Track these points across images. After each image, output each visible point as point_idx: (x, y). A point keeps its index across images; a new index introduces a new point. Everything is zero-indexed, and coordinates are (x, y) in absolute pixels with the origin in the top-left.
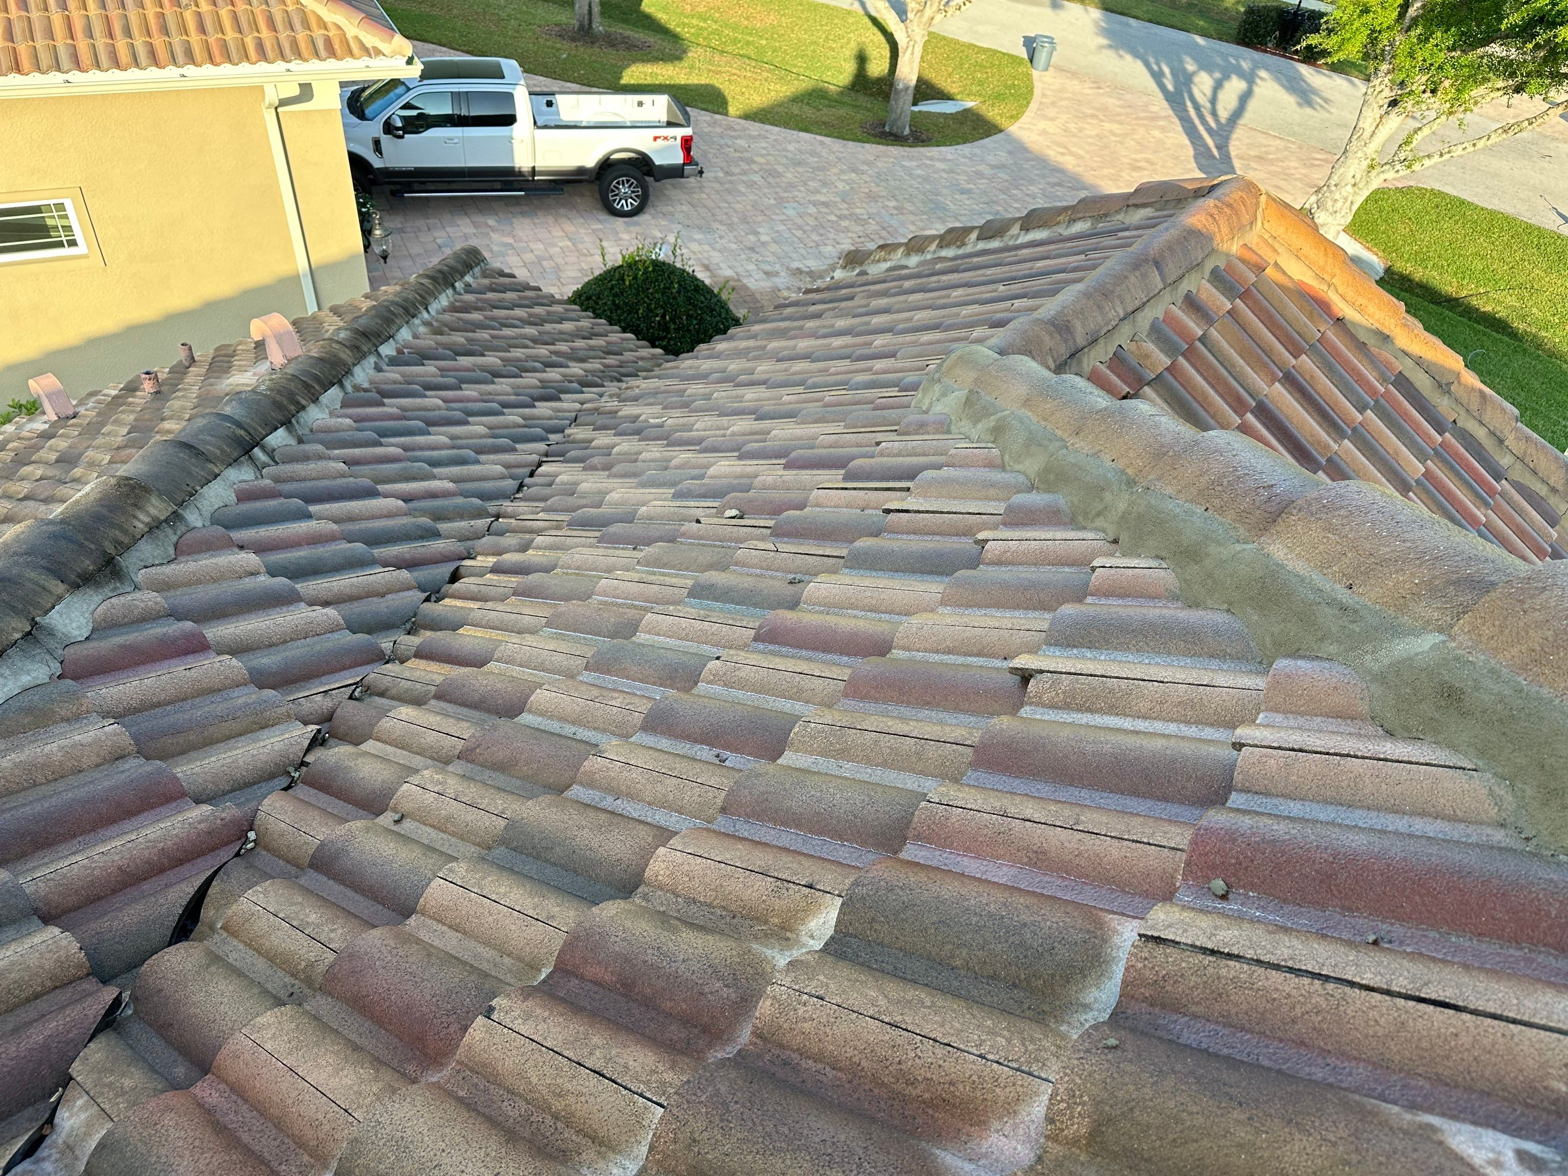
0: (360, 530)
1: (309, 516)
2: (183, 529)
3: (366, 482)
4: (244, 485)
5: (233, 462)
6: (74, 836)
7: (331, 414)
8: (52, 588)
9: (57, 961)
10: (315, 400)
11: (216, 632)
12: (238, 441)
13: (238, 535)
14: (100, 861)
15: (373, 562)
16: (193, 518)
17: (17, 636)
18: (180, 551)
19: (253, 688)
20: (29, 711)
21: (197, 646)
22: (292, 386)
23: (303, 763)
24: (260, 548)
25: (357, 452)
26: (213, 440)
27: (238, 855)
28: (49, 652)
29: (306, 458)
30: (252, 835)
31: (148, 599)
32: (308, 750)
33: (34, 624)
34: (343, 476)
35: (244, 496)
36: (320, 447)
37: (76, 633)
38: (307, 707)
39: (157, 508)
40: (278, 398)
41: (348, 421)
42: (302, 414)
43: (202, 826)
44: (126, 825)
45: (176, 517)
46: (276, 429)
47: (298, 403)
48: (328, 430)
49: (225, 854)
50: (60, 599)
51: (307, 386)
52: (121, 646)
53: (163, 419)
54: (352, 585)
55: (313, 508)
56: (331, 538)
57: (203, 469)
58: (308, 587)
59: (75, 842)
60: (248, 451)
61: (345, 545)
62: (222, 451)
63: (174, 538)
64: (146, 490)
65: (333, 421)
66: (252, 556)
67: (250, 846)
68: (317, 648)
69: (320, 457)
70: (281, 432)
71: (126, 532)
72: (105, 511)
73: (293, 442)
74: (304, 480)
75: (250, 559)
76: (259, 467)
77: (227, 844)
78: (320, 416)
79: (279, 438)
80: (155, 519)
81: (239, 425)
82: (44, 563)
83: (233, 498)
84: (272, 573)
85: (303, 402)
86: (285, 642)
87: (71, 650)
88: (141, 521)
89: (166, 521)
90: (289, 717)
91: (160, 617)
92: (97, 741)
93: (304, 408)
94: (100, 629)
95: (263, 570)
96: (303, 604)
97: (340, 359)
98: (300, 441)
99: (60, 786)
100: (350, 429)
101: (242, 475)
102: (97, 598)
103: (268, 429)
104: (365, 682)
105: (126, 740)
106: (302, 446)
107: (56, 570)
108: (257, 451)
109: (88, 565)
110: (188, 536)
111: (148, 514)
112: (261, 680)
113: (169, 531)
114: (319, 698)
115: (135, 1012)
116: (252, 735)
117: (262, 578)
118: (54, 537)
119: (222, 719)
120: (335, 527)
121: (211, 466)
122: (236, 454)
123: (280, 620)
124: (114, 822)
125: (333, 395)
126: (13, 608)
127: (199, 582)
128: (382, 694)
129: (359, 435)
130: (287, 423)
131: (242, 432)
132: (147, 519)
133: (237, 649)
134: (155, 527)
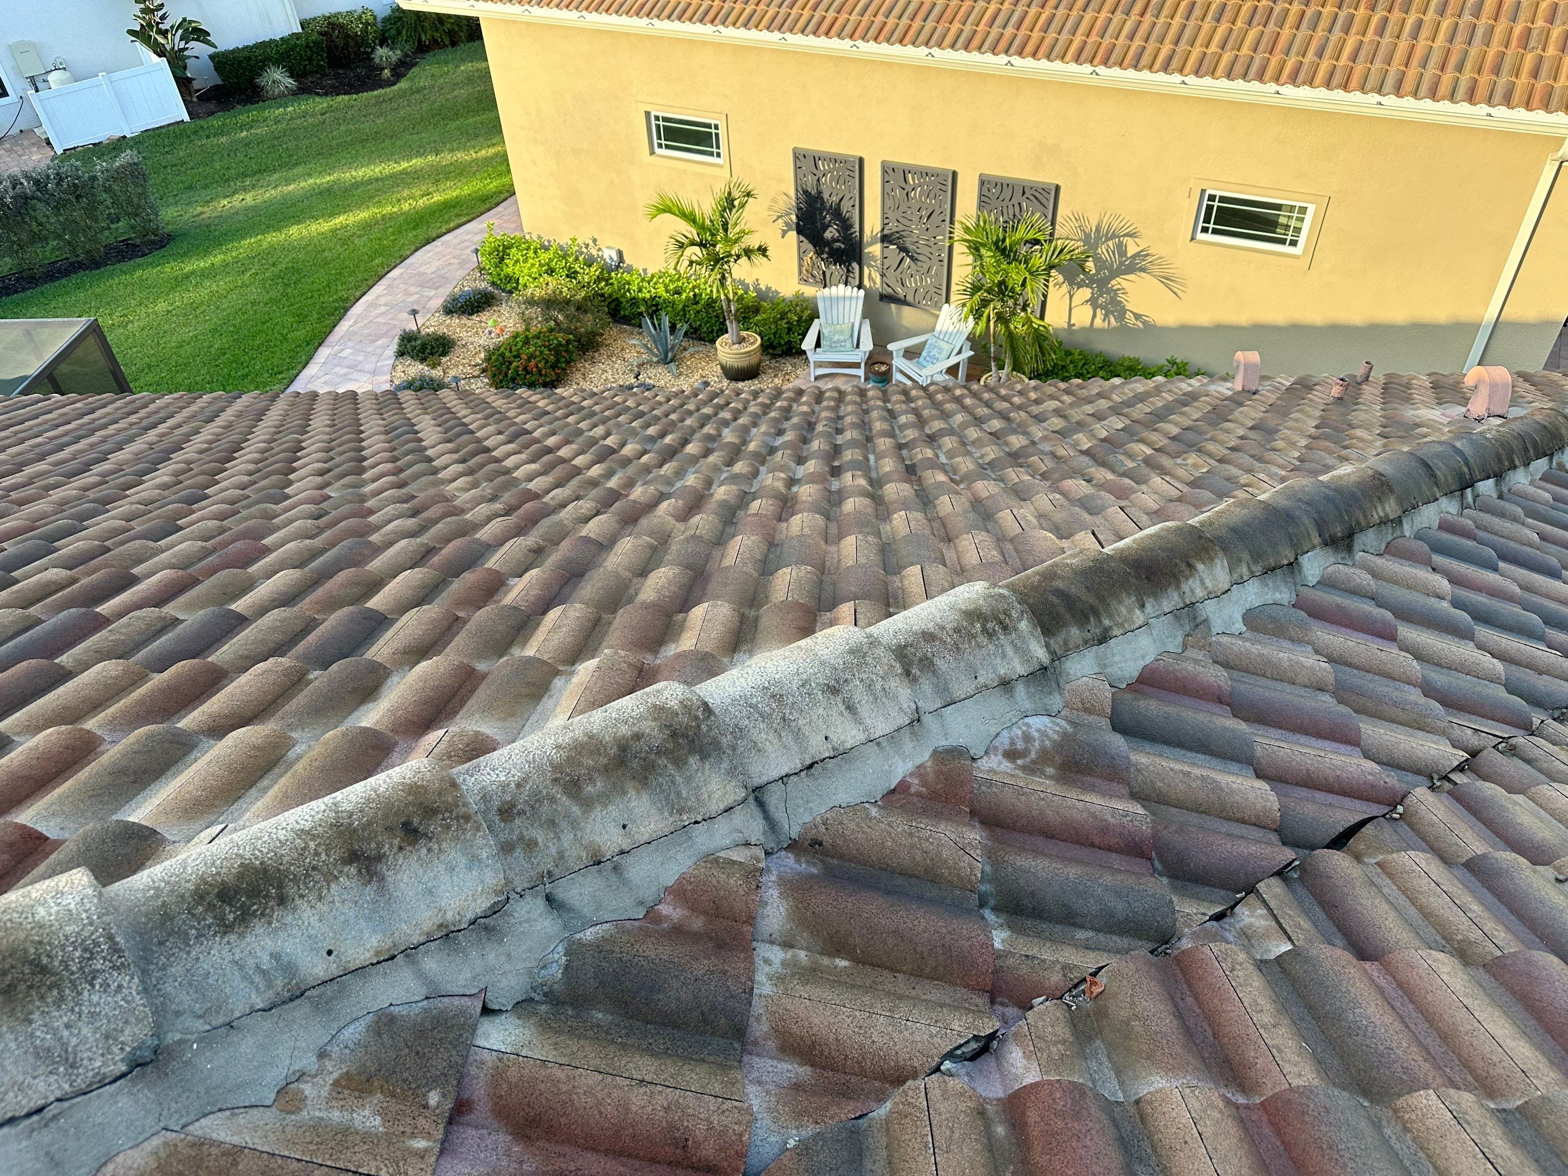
0: (1535, 603)
1: (1495, 569)
2: (1398, 533)
3: (1554, 562)
4: (1449, 517)
5: (1449, 494)
6: (1281, 728)
7: (1532, 483)
8: (1313, 537)
9: (1264, 807)
10: (1526, 465)
11: (1407, 632)
12: (1461, 476)
13: (1438, 559)
14: (1299, 758)
15: (1541, 638)
16: (1408, 529)
17: (1285, 562)
18: (1390, 550)
19: (1418, 691)
20: (1275, 620)
21: (1388, 635)
22: (1515, 444)
23: (1446, 778)
24: (1454, 580)
25: (1549, 528)
26: (1444, 467)
27: (1384, 816)
28: (1295, 584)
29: (1502, 515)
30: (1400, 809)
31: (1364, 579)
32: (1453, 770)
33: (1296, 559)
34: (1531, 546)
35: (1445, 526)
36: (1519, 510)
37: (1310, 578)
38: (1457, 732)
39: (1390, 508)
40: (1500, 450)
41: (1547, 496)
42: (1511, 473)
43: (1370, 777)
44: (1313, 741)
45: (1398, 521)
46: (1488, 478)
47: (1512, 461)
48: (1525, 496)
49: (1376, 810)
50: (1314, 547)
51: (1526, 449)
52: (1338, 606)
53: (1352, 426)
54: (1519, 650)
55: (1502, 565)
56: (1510, 598)
57: (1430, 489)
58: (1484, 633)
59: (1280, 732)
60: (1463, 489)
61: (1518, 610)
62: (1446, 480)
63: (1390, 538)
64: (1391, 490)
65: (1532, 490)
66: (1445, 583)
67: (1397, 816)
68: (1479, 689)
69: (1515, 519)
70: (1491, 482)
71: (1365, 517)
72: (1359, 493)
73: (1495, 495)
74: (1496, 534)
75: (1443, 584)
76: (1464, 506)
77: (1379, 802)
78: (1523, 480)
79: (1486, 487)
80: (1387, 516)
81: (1467, 464)
82: (1316, 516)
83: (1437, 524)
84: (1457, 603)
85: (1517, 462)
86: (1450, 668)
87: (1305, 589)
88: (1378, 513)
89: (1392, 521)
90: (1443, 733)
91: (1366, 597)
92: (1312, 668)
93: (1515, 467)
94: (1326, 583)
95: (1449, 597)
96: (1472, 644)
97: (1560, 434)
98: (1500, 497)
99: (1279, 686)
100: (1546, 503)
101: (1448, 506)
102: (1332, 560)
103: (1484, 475)
104: (1513, 741)
105: (1331, 679)
106: (1502, 503)
107: (1320, 525)
108: (1469, 490)
109: (1338, 531)
110: (1399, 540)
111: (1384, 510)
112: (1429, 690)
113: (1390, 531)
114: (1469, 732)
115: (1300, 878)
116: (1411, 730)
117: (1445, 604)
118: (1328, 499)
119: (1395, 704)
120: (1518, 590)
121: (1436, 489)
122: (1454, 487)
123: (1454, 648)
124: (1307, 734)
125: (1541, 465)
126: (1291, 540)
127: (1396, 583)
128: (1529, 762)
129: (1554, 513)
130: (1499, 476)
131: (1466, 470)
132: (1381, 514)
133: (1419, 655)
134: (1384, 522)
